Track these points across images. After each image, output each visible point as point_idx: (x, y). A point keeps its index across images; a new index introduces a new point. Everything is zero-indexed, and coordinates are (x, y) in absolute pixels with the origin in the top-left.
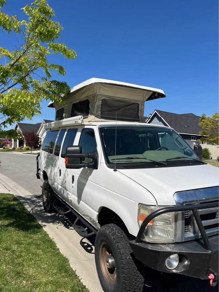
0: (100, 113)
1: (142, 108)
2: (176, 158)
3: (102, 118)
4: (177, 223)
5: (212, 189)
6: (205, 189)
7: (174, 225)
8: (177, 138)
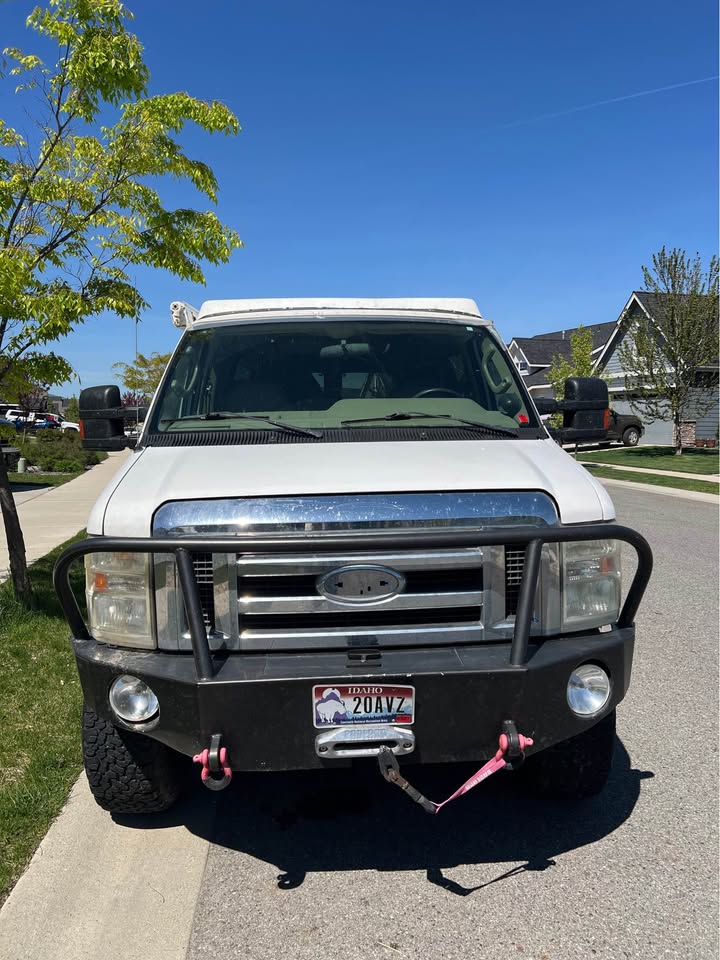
2: (388, 418)
4: (157, 592)
5: (310, 500)
6: (278, 500)
7: (147, 598)
8: (492, 353)
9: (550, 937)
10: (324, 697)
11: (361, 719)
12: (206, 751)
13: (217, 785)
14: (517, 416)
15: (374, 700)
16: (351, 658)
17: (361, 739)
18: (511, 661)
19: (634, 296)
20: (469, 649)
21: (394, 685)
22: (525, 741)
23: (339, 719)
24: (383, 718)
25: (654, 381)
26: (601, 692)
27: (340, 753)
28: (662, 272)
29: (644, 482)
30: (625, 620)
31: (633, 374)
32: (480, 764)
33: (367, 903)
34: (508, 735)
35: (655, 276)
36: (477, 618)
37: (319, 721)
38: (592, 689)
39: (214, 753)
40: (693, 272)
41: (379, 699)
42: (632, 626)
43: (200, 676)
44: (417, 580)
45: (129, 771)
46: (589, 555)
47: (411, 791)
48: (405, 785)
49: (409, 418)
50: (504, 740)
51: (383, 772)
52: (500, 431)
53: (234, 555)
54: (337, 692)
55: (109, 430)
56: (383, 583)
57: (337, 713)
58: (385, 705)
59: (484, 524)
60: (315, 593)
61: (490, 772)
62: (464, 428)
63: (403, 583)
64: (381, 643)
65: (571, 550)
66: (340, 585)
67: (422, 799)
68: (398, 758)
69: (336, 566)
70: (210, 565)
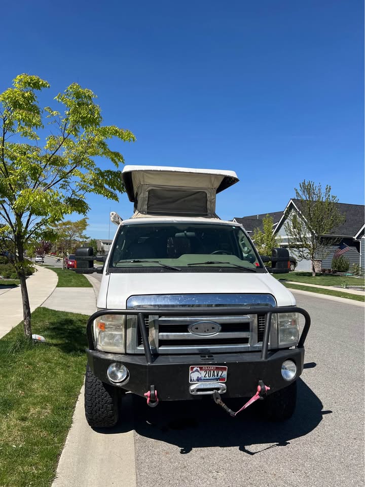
0: (146, 207)
1: (213, 197)
2: (205, 263)
3: (149, 213)
4: (127, 331)
5: (186, 296)
6: (174, 295)
7: (123, 333)
8: (243, 237)
9: (276, 468)
10: (194, 370)
11: (207, 379)
12: (149, 392)
13: (154, 405)
14: (255, 263)
15: (212, 372)
16: (201, 357)
17: (207, 387)
18: (262, 358)
19: (291, 201)
20: (244, 354)
21: (219, 366)
22: (267, 388)
23: (199, 380)
24: (215, 379)
25: (302, 241)
26: (293, 371)
27: (199, 393)
28: (304, 191)
29: (299, 289)
30: (301, 345)
31: (292, 237)
32: (250, 398)
33: (203, 458)
34: (261, 386)
35: (300, 193)
36: (247, 343)
37: (191, 380)
38: (289, 370)
39: (152, 392)
40: (318, 192)
41: (214, 372)
42: (303, 347)
43: (148, 362)
44: (226, 327)
45: (104, 407)
46: (287, 319)
47: (225, 407)
48: (223, 405)
49: (214, 263)
50: (259, 388)
51: (215, 400)
52: (249, 270)
53: (158, 316)
54: (198, 369)
55: (88, 265)
56: (213, 328)
57: (198, 377)
58: (216, 374)
59: (250, 306)
60: (187, 331)
61: (254, 400)
62: (235, 268)
63: (220, 328)
64: (211, 351)
65: (281, 317)
66: (197, 329)
67: (230, 410)
68: (221, 395)
69: (196, 321)
70: (148, 320)
